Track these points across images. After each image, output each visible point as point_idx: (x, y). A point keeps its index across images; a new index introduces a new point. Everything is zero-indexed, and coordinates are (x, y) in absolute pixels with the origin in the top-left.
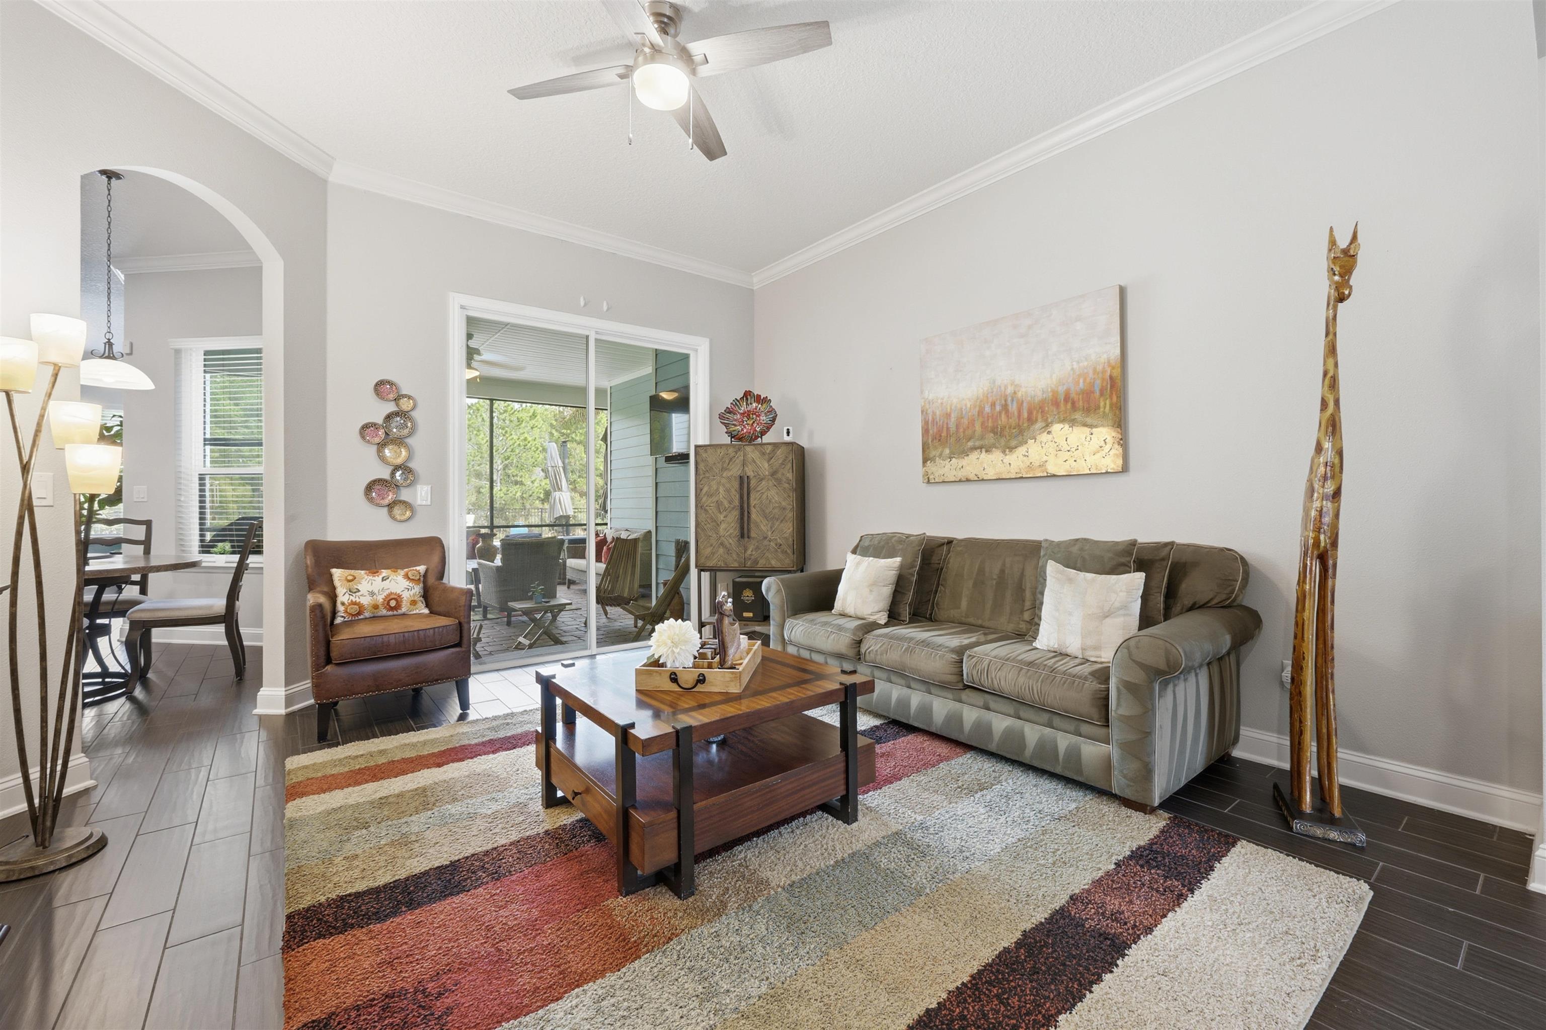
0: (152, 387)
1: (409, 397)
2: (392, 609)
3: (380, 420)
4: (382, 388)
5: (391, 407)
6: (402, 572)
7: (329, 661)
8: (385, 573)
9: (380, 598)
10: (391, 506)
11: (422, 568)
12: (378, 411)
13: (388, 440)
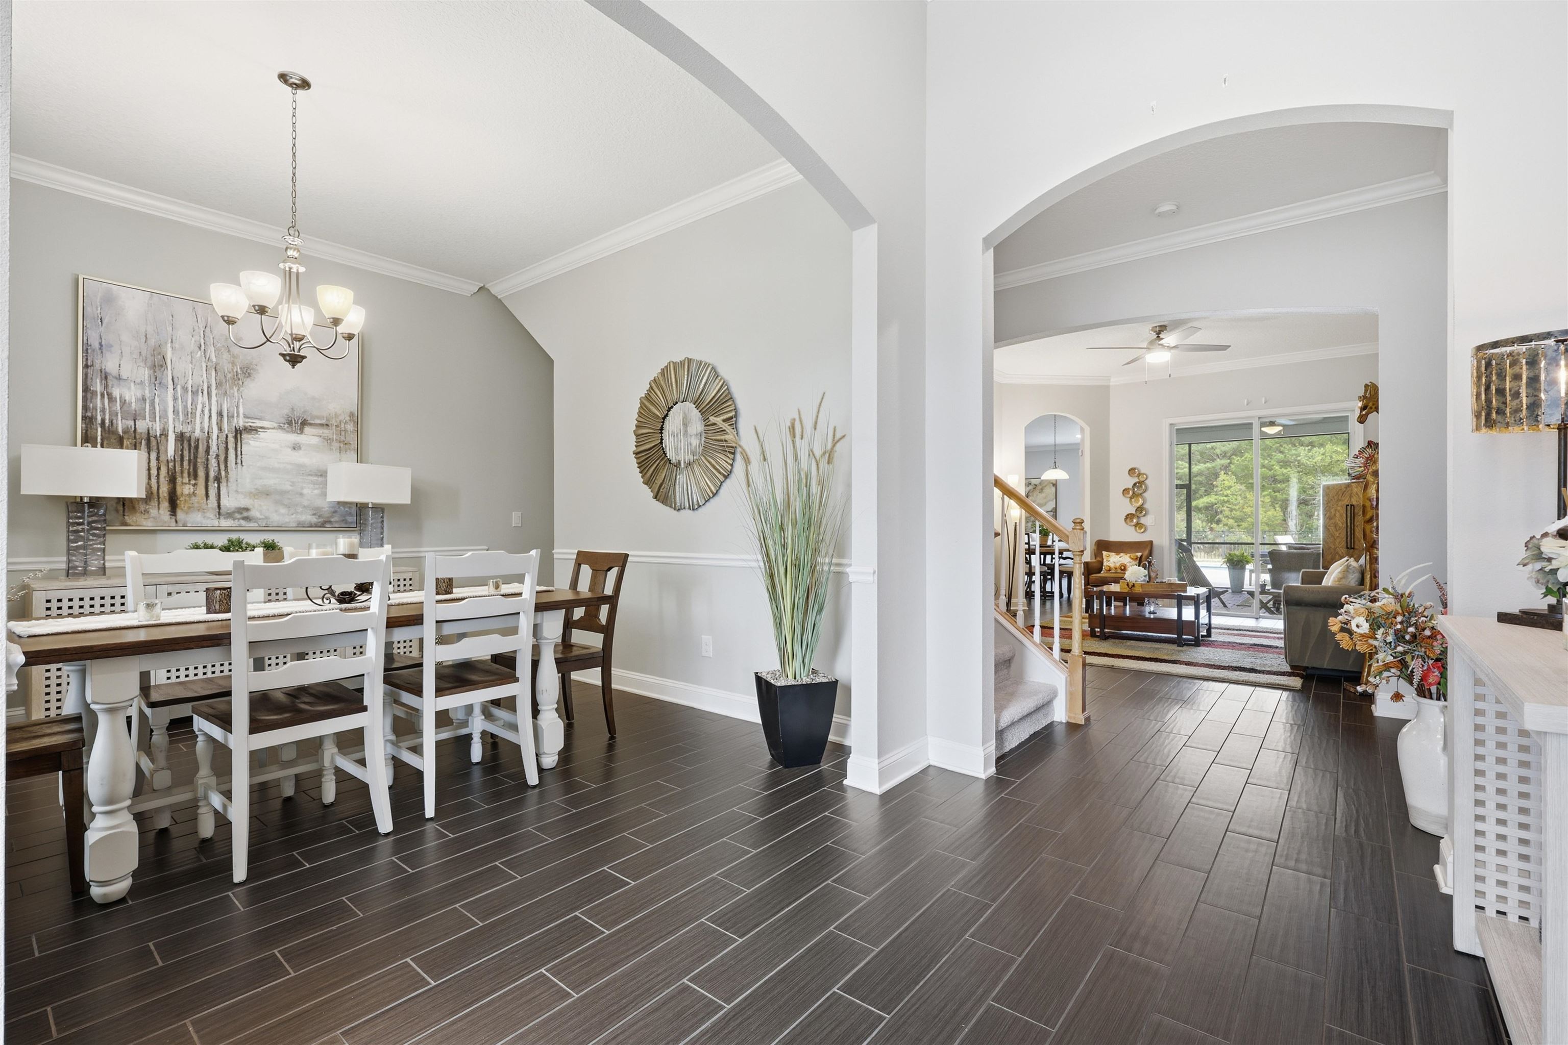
0: (1068, 477)
1: (1143, 474)
2: (1122, 570)
3: (1131, 487)
4: (1132, 471)
5: (1136, 480)
6: (1129, 555)
7: (1089, 584)
8: (1122, 554)
9: (1118, 565)
10: (1136, 526)
11: (1139, 554)
12: (1130, 482)
13: (1135, 496)
